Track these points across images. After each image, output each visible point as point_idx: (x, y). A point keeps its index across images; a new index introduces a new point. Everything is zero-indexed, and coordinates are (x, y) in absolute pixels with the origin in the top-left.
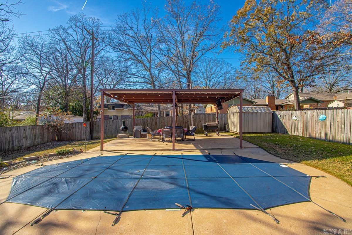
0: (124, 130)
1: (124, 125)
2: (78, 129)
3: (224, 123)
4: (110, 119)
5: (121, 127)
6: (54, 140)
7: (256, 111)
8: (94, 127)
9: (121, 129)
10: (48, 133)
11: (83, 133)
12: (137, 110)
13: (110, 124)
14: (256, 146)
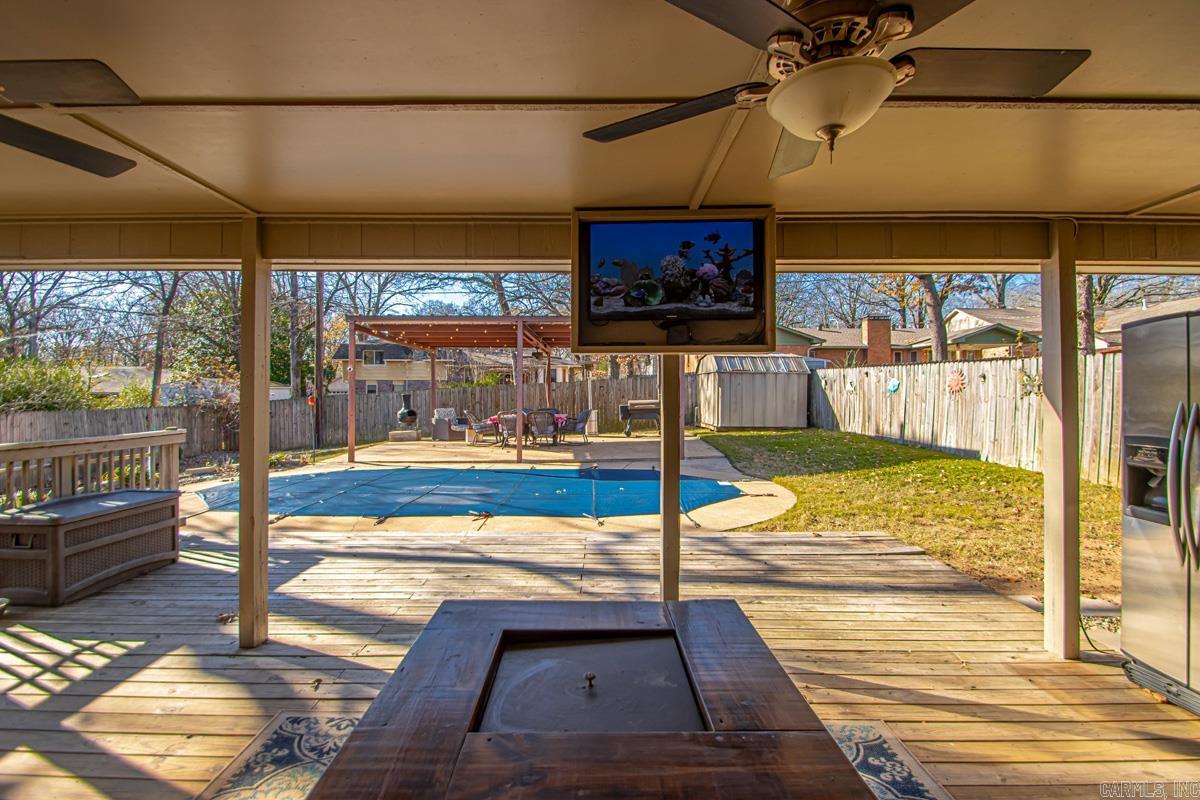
0: (408, 418)
1: (407, 406)
2: (282, 419)
3: (690, 404)
4: (370, 392)
5: (400, 412)
6: (218, 449)
7: (763, 370)
8: (325, 413)
9: (399, 416)
10: (203, 428)
11: (296, 429)
12: (455, 363)
13: (370, 403)
14: (720, 454)
